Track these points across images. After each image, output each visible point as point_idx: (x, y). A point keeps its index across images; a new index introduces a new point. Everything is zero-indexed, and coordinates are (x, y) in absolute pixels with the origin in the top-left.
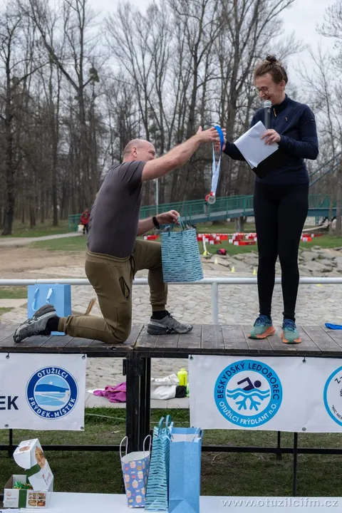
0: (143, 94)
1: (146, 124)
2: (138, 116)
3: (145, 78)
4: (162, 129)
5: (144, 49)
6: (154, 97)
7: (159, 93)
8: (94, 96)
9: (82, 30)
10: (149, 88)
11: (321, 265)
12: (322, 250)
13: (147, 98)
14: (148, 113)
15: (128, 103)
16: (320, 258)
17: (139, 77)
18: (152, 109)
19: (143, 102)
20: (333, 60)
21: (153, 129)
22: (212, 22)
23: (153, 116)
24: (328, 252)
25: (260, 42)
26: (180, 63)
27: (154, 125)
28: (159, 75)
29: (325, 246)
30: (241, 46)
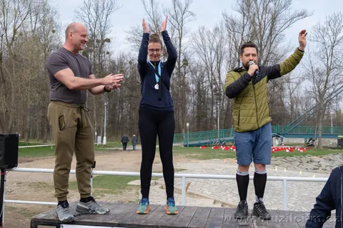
0: (210, 72)
1: (212, 87)
2: (208, 84)
3: (212, 64)
4: (220, 90)
5: (212, 49)
6: (216, 74)
7: (219, 71)
8: (185, 73)
9: (180, 39)
10: (213, 69)
11: (311, 166)
12: (312, 157)
13: (212, 74)
14: (213, 82)
15: (203, 77)
16: (311, 161)
17: (208, 63)
18: (215, 80)
19: (210, 76)
20: (316, 54)
21: (216, 90)
22: (248, 35)
23: (215, 84)
24: (316, 158)
25: (273, 45)
26: (230, 56)
27: (216, 88)
28: (219, 63)
29: (314, 155)
30: (263, 47)
